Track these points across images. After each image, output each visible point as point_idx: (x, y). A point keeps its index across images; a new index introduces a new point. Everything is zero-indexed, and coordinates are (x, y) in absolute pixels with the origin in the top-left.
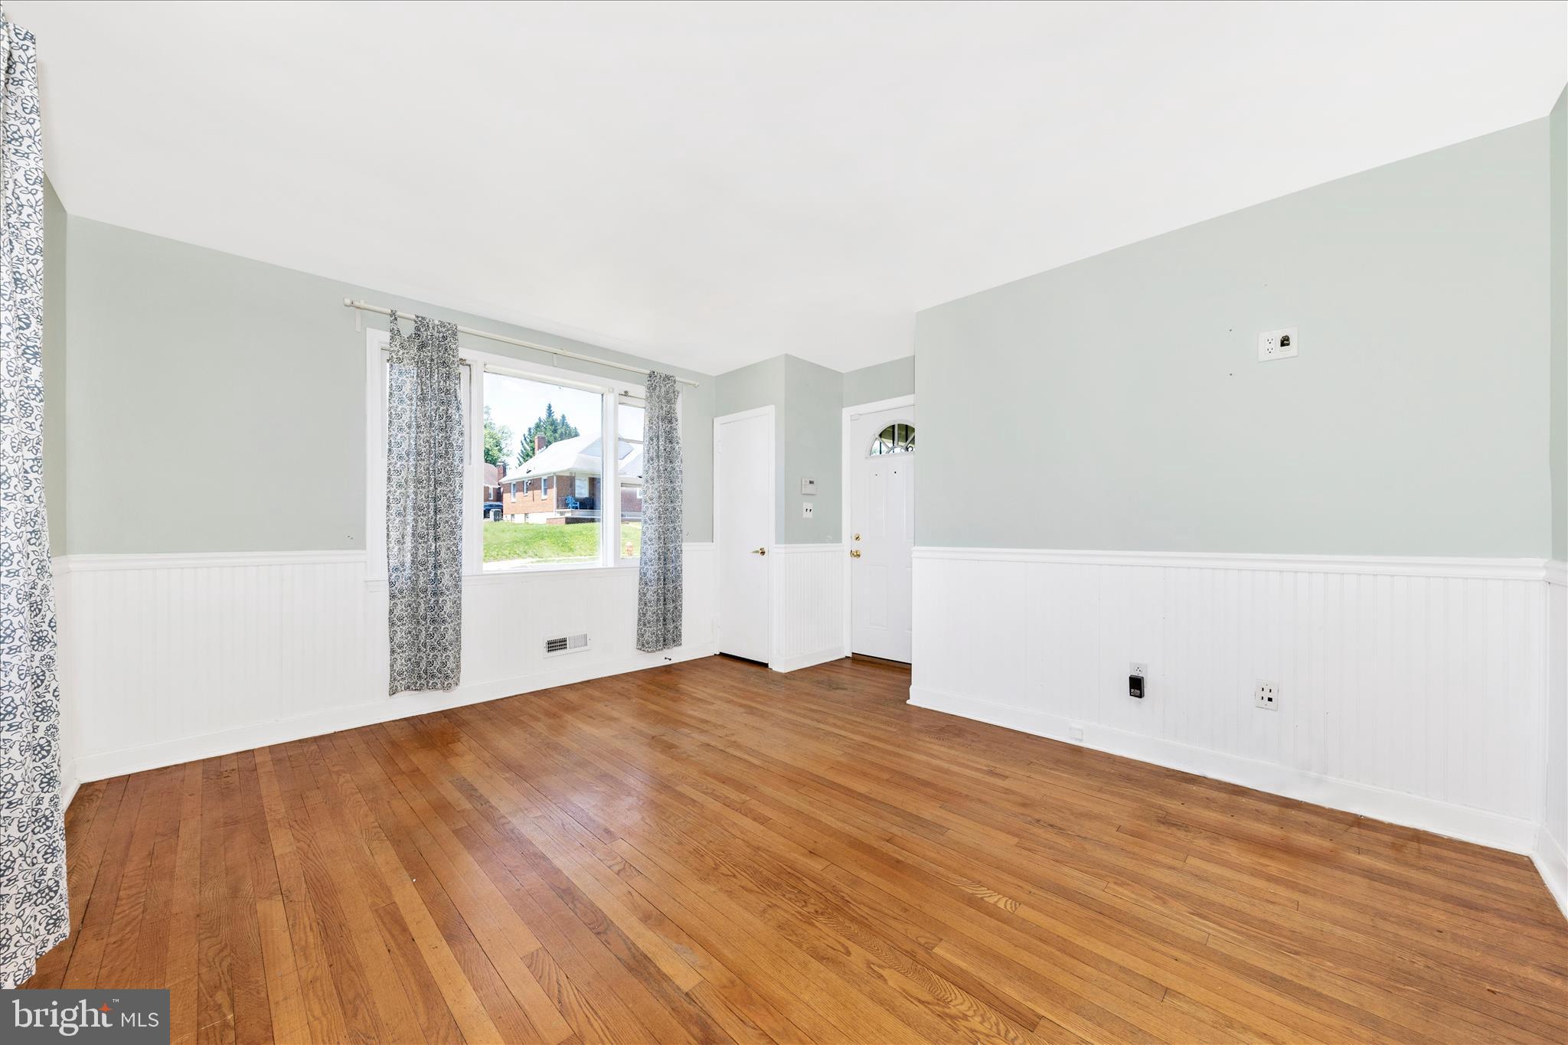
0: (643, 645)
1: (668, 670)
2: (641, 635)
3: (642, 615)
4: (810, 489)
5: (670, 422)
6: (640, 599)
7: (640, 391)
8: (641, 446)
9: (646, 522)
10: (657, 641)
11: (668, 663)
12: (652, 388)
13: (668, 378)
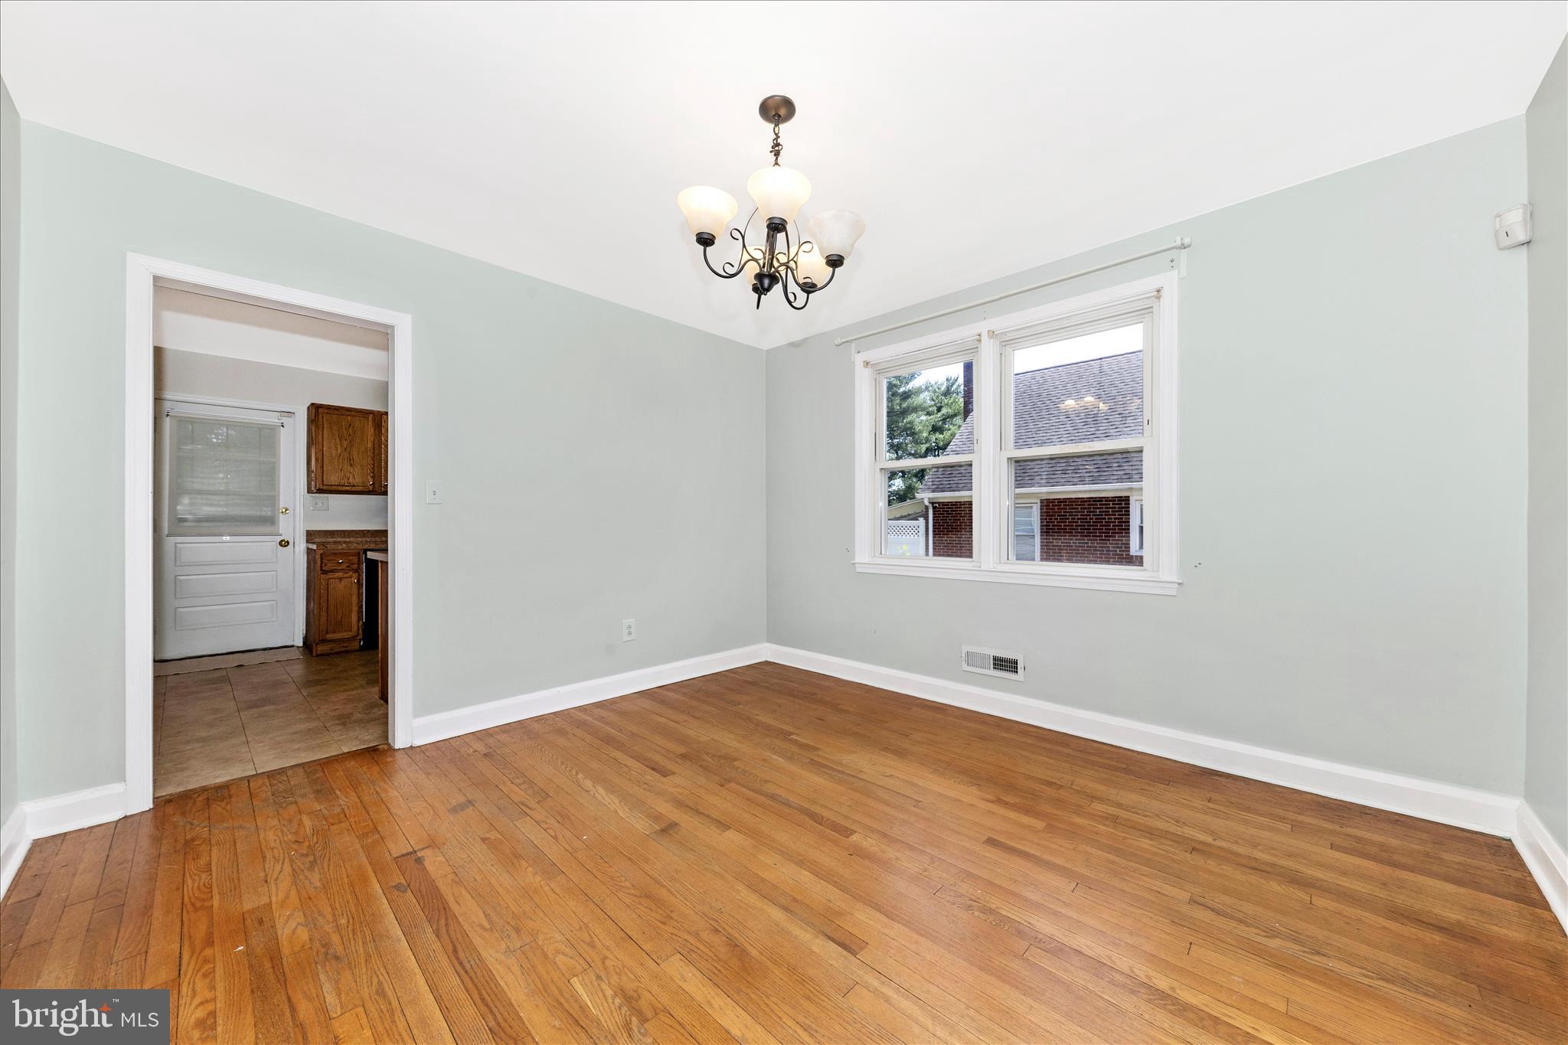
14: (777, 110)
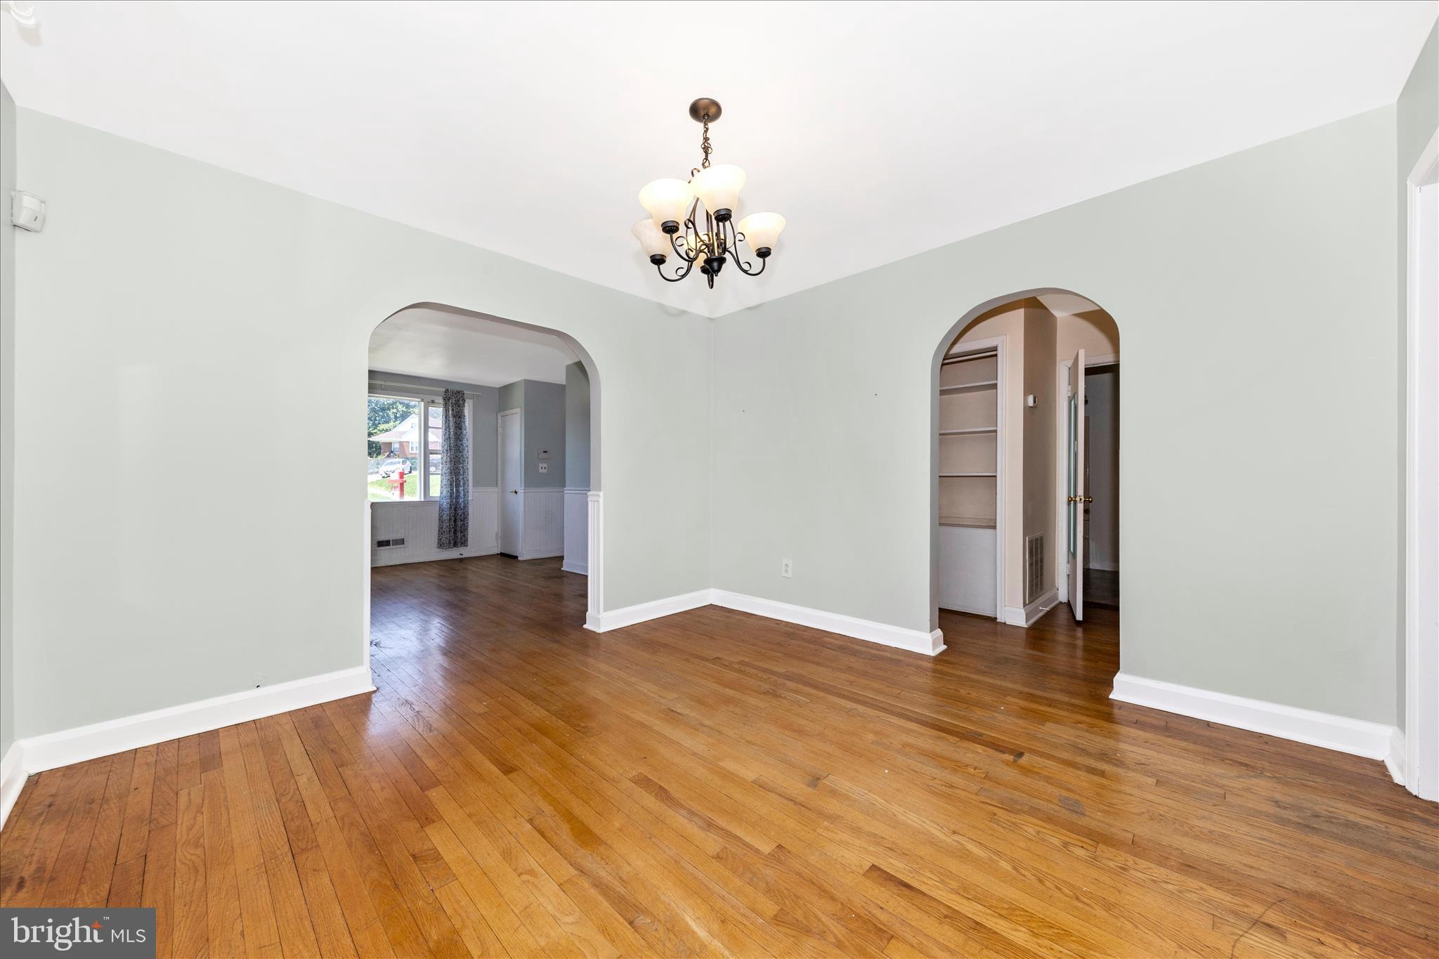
0: (441, 545)
1: (461, 560)
2: (440, 539)
3: (441, 528)
4: (545, 455)
5: (460, 417)
6: (440, 519)
7: (440, 400)
8: (441, 430)
9: (442, 475)
10: (450, 543)
11: (461, 557)
12: (446, 400)
13: (458, 392)
14: (704, 111)
